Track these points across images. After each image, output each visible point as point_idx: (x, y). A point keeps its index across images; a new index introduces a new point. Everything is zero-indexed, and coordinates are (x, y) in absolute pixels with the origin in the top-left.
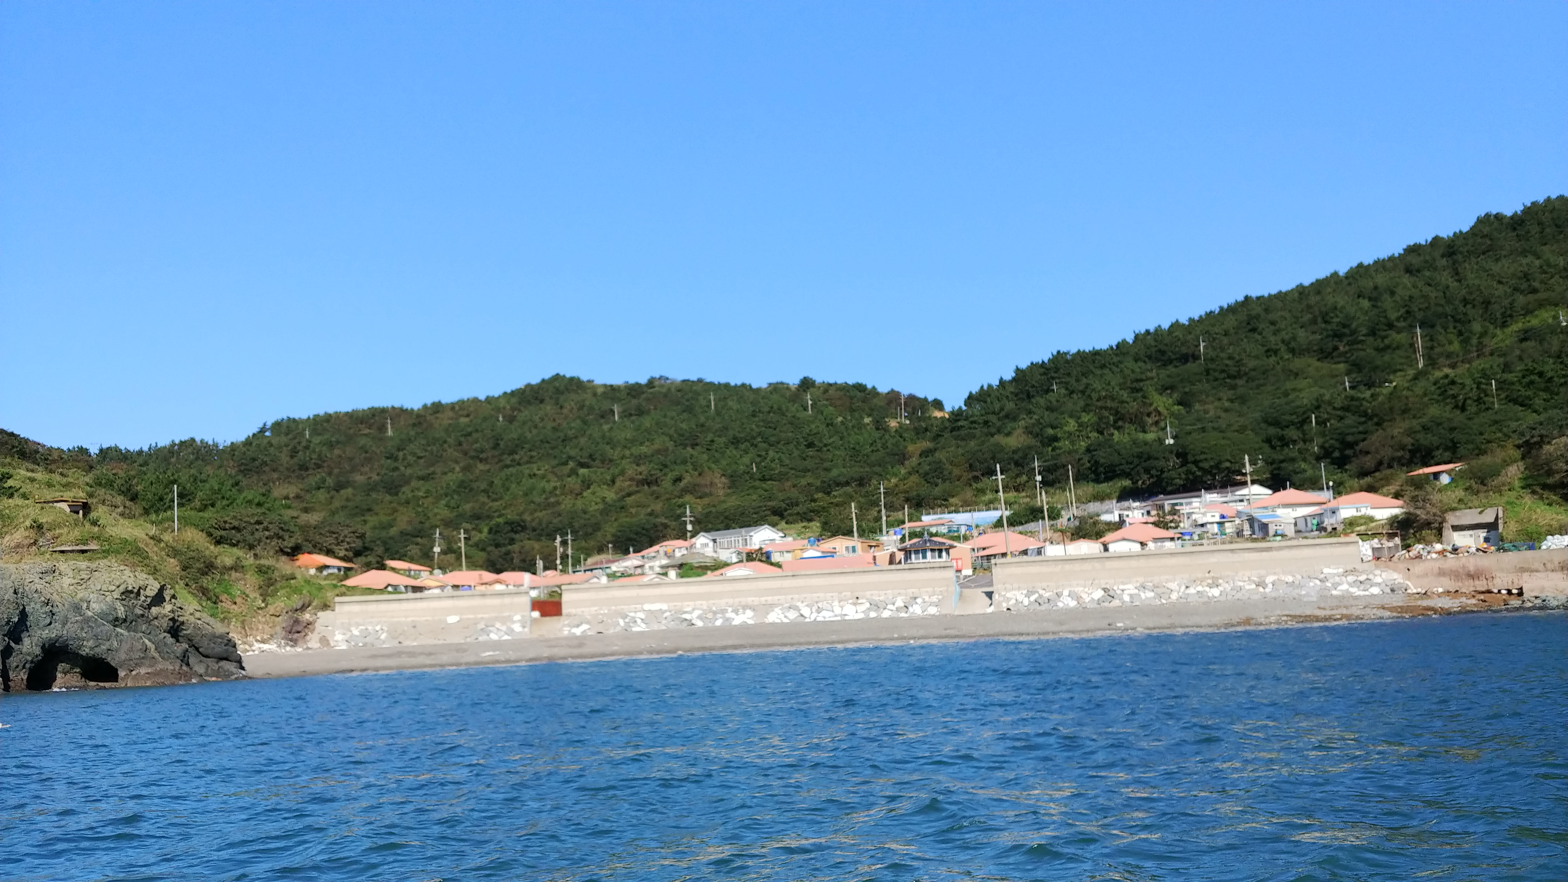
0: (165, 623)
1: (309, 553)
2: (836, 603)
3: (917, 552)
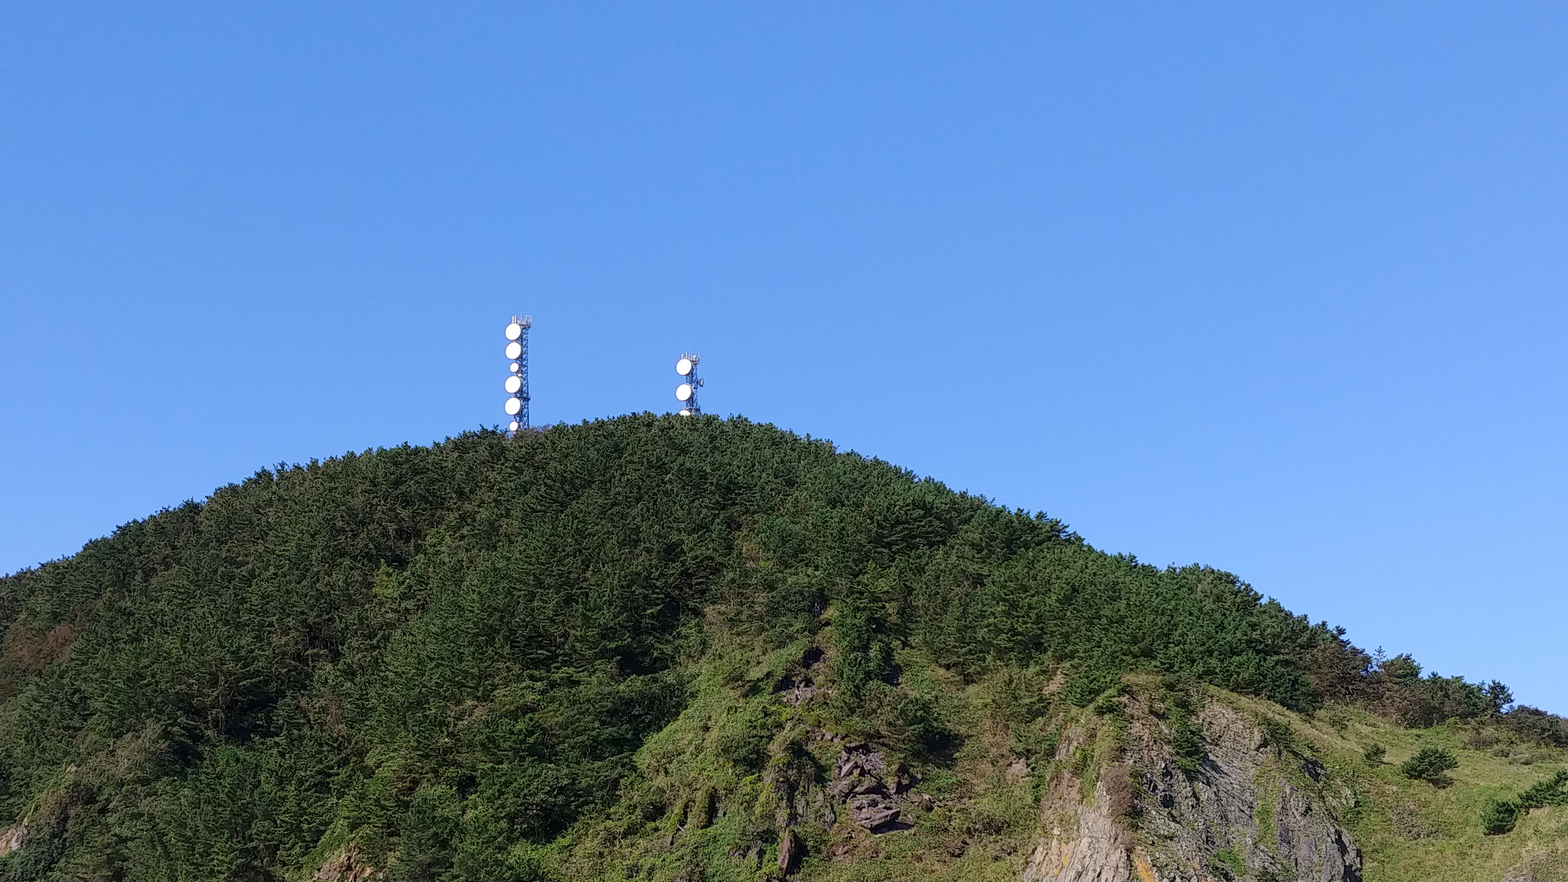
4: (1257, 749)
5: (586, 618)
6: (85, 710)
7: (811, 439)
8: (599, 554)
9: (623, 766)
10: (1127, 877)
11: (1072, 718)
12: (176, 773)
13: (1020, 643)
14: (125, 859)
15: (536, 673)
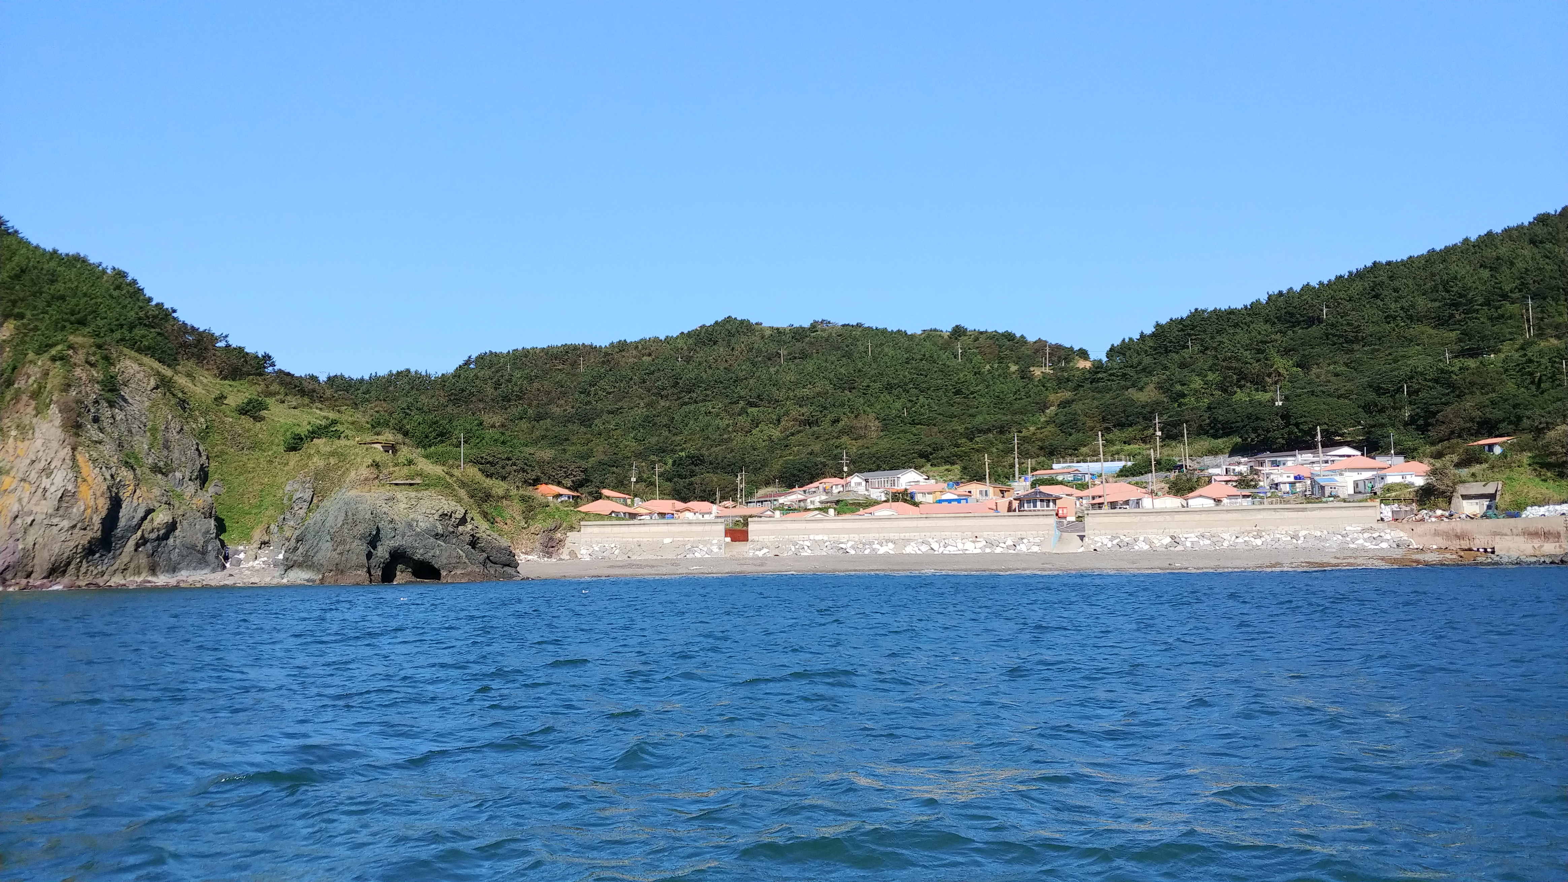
0: (468, 538)
1: (546, 484)
2: (959, 540)
3: (1029, 502)
4: (151, 390)
10: (71, 464)
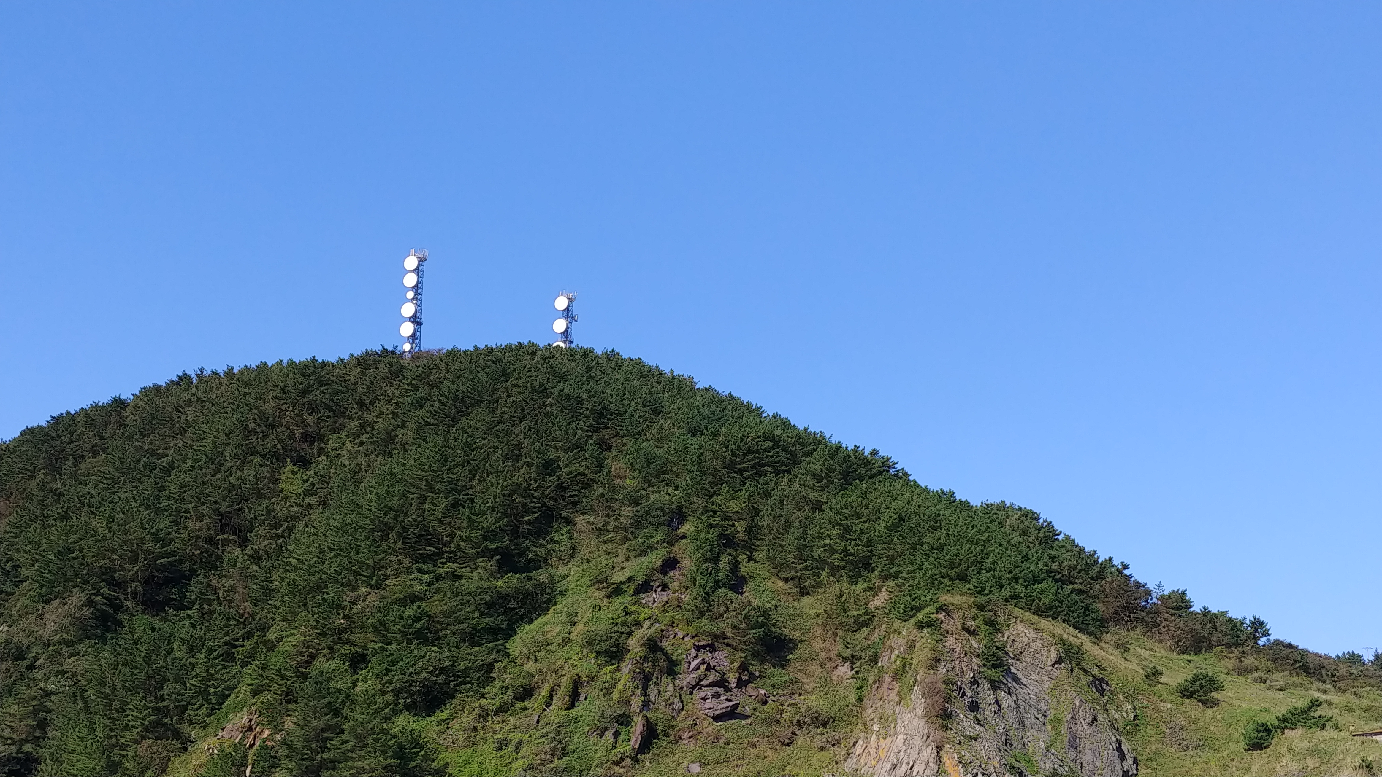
4: (1053, 665)
5: (471, 521)
6: (17, 577)
7: (675, 374)
8: (485, 465)
9: (498, 652)
10: (936, 771)
11: (895, 630)
12: (96, 637)
13: (852, 562)
14: (49, 711)
15: (424, 567)
